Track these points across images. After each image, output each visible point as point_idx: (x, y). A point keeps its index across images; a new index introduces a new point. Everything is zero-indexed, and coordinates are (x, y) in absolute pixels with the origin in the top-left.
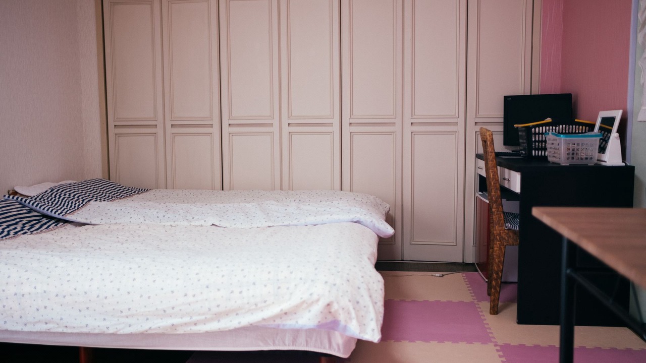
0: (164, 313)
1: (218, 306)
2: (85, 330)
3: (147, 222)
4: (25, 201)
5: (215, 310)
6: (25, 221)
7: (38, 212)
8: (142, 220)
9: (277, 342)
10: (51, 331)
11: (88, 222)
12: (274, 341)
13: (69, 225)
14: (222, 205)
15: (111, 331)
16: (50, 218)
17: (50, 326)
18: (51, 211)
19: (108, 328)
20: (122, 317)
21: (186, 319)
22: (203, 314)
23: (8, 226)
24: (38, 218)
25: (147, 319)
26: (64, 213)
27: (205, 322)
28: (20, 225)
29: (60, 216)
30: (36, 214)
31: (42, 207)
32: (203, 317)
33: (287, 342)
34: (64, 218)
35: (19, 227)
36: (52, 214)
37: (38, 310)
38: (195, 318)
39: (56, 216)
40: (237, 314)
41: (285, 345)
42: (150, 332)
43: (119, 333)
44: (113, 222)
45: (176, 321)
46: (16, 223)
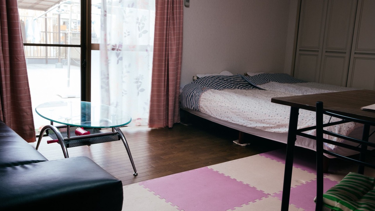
0: (261, 122)
1: (279, 122)
2: (238, 123)
3: (286, 92)
4: (244, 77)
5: (278, 124)
6: (241, 84)
7: (248, 82)
8: (284, 91)
9: (302, 144)
10: (228, 121)
11: (264, 89)
12: (301, 143)
13: (258, 89)
14: (324, 90)
15: (245, 125)
16: (252, 85)
17: (228, 119)
18: (252, 82)
19: (244, 123)
20: (249, 120)
21: (268, 125)
22: (274, 124)
23: (233, 85)
24: (247, 84)
25: (256, 123)
26: (256, 84)
27: (274, 128)
28: (239, 85)
29: (255, 85)
30: (247, 83)
31: (249, 80)
32: (274, 126)
33: (306, 145)
34: (256, 86)
35: (238, 86)
36: (252, 84)
37: (225, 112)
38: (271, 126)
39: (253, 84)
40: (286, 127)
41: (305, 145)
42: (256, 128)
43: (247, 126)
44: (273, 90)
45: (265, 125)
46: (238, 85)
